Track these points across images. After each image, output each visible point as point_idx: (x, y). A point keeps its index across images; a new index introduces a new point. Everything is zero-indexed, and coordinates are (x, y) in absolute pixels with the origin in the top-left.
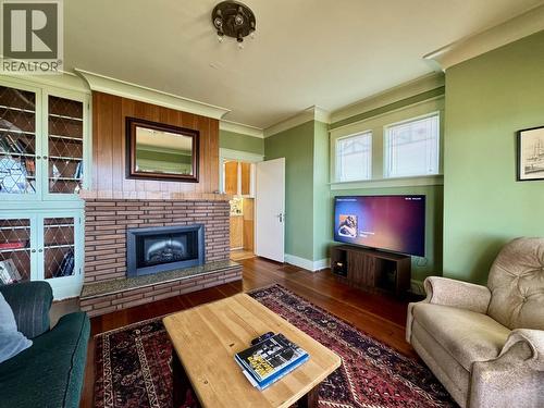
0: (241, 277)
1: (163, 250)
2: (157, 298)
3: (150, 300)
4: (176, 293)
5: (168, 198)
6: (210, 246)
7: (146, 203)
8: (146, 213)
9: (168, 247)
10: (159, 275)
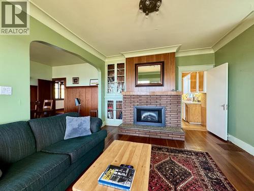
0: (184, 140)
1: (147, 116)
2: (140, 135)
3: (138, 135)
4: (148, 136)
5: (148, 94)
6: (169, 118)
7: (140, 96)
8: (140, 100)
9: (150, 115)
10: (144, 127)
